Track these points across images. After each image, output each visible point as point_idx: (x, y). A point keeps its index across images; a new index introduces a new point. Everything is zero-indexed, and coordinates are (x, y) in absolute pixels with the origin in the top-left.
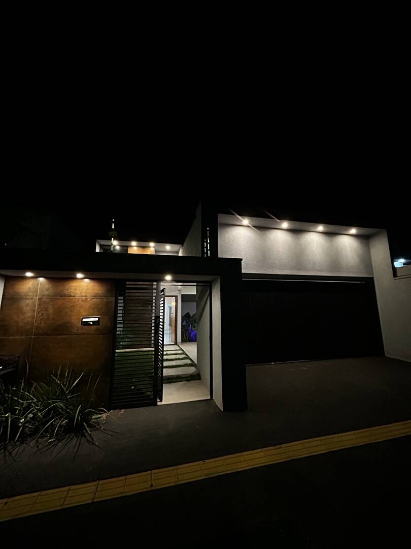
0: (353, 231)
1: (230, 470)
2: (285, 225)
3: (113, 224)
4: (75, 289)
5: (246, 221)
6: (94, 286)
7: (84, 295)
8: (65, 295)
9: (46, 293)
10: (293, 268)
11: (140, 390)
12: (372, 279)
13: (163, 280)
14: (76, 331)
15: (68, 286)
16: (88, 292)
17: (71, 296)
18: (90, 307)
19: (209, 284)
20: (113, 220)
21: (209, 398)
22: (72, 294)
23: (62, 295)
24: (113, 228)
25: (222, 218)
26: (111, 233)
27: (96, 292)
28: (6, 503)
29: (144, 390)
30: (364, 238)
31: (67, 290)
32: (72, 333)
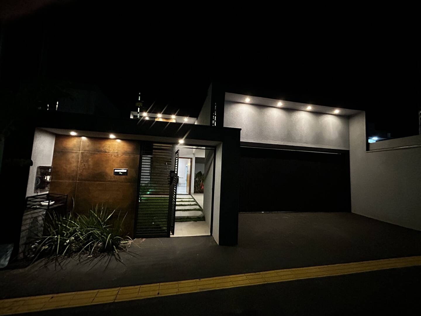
0: (337, 111)
1: (218, 287)
2: (280, 104)
3: (139, 97)
4: (109, 147)
5: (248, 99)
6: (124, 145)
7: (116, 151)
8: (101, 151)
9: (87, 149)
10: (283, 140)
11: (158, 225)
12: (348, 152)
13: (177, 143)
14: (109, 179)
15: (104, 144)
16: (119, 149)
18: (120, 161)
19: (214, 149)
20: (140, 94)
21: (209, 234)
22: (107, 151)
23: (98, 151)
24: (139, 100)
25: (228, 96)
26: (137, 104)
27: (125, 150)
28: (52, 298)
29: (161, 226)
30: (345, 118)
31: (103, 147)
32: (107, 180)
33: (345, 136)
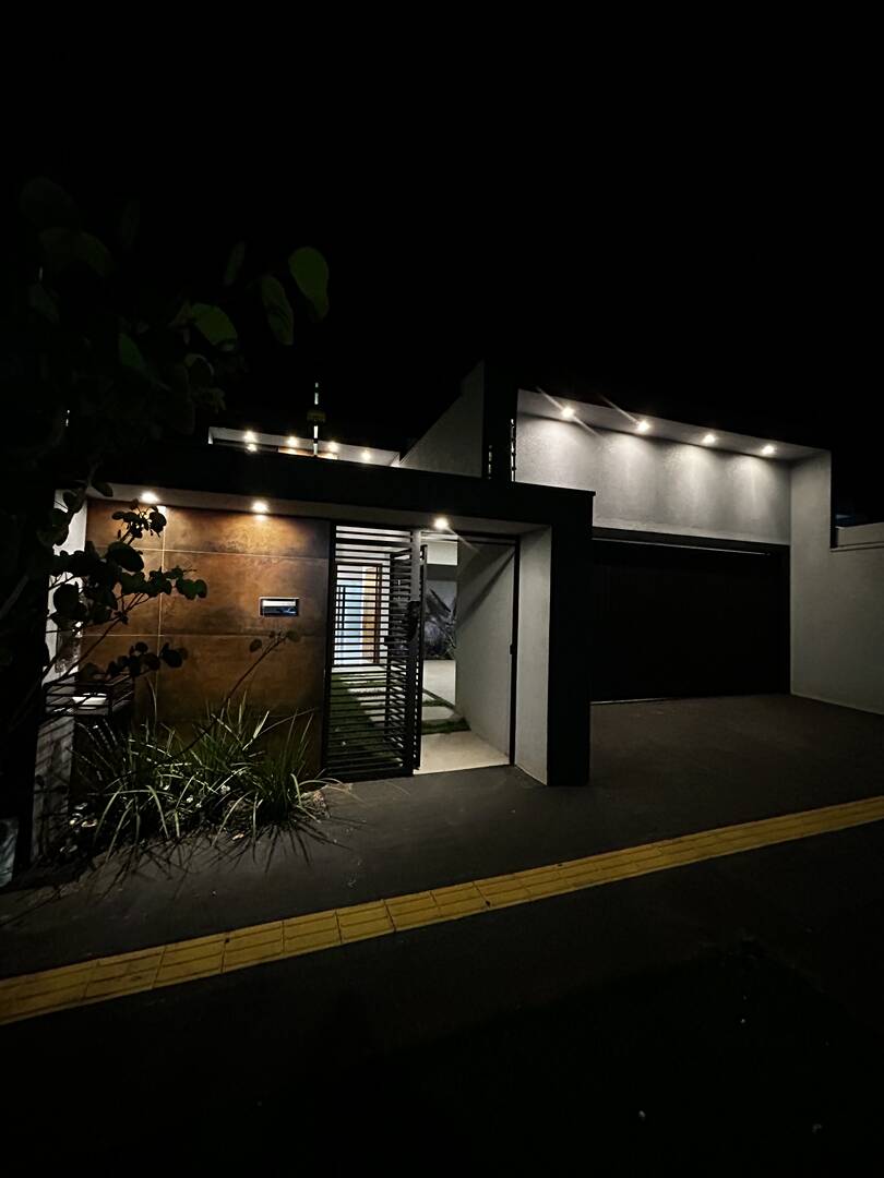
0: (769, 450)
2: (644, 426)
3: (316, 395)
4: (244, 536)
5: (568, 411)
6: (284, 532)
7: (265, 549)
8: (222, 549)
9: (182, 542)
12: (787, 548)
13: (427, 526)
14: (248, 628)
15: (230, 529)
16: (272, 543)
17: (238, 552)
18: (278, 577)
19: (514, 542)
20: (317, 385)
21: (507, 763)
22: (239, 548)
23: (212, 548)
24: (316, 403)
25: (525, 400)
26: (311, 415)
27: (290, 546)
28: (227, 941)
29: (370, 749)
30: (784, 467)
31: (227, 537)
32: (242, 631)
33: (782, 511)
